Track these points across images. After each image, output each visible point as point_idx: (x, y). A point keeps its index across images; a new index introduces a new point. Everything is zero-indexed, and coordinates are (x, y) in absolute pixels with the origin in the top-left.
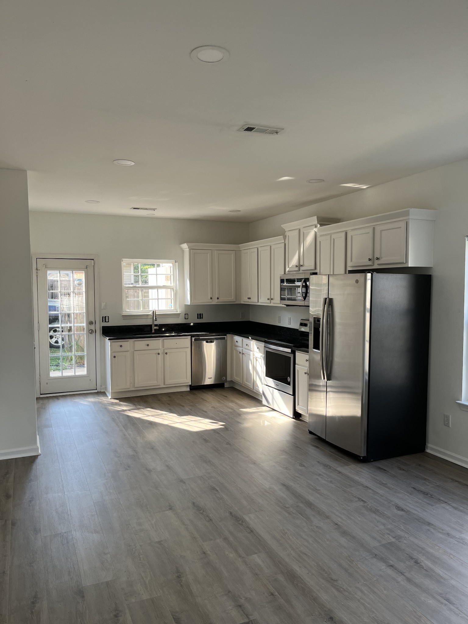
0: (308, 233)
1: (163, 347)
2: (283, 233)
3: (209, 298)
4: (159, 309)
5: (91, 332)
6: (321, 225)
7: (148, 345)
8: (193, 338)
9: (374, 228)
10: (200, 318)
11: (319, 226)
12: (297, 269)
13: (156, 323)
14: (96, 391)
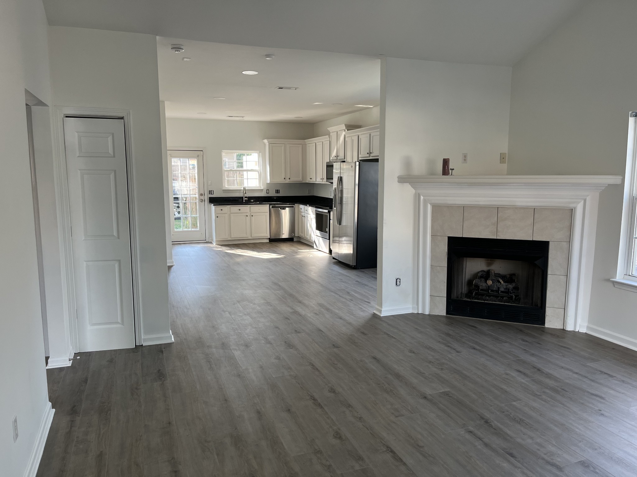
0: (341, 134)
1: (250, 212)
2: (328, 134)
3: (283, 178)
4: (249, 186)
5: (202, 201)
6: (348, 130)
7: (240, 210)
8: (271, 206)
9: (370, 134)
10: (278, 193)
11: (346, 130)
12: (335, 158)
13: (246, 195)
14: (206, 241)
